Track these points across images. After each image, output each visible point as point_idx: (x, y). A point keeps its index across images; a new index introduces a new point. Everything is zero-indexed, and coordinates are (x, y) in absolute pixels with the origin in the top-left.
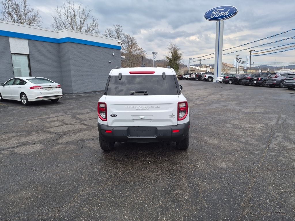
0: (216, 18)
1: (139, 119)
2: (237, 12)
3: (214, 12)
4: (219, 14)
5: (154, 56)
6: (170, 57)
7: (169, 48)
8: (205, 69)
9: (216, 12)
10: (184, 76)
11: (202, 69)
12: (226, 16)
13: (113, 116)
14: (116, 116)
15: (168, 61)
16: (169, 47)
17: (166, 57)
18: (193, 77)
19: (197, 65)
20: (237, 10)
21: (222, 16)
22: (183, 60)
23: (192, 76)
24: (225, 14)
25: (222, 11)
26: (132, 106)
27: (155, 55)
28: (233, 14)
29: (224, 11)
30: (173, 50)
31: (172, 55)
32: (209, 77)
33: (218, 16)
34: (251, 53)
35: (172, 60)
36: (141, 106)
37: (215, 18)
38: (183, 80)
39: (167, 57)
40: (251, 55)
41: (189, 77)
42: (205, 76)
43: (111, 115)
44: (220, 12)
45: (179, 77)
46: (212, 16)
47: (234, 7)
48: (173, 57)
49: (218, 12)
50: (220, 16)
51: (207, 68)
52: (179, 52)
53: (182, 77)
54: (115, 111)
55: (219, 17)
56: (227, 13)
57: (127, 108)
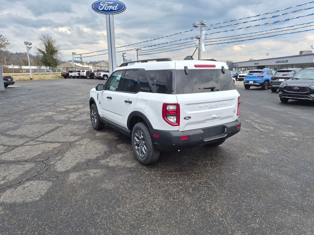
0: (105, 11)
1: (211, 118)
2: (126, 8)
3: (102, 4)
4: (108, 7)
5: (27, 47)
6: (43, 50)
7: (41, 39)
8: (87, 66)
9: (105, 5)
10: (70, 74)
11: (84, 66)
12: (115, 11)
13: (187, 118)
14: (190, 118)
15: (42, 54)
16: (40, 37)
17: (38, 49)
18: (83, 75)
19: (78, 62)
20: (126, 6)
21: (111, 10)
22: (60, 53)
23: (81, 74)
24: (114, 8)
25: (111, 5)
26: (205, 105)
27: (29, 46)
28: (121, 11)
29: (113, 5)
30: (46, 41)
31: (46, 47)
32: (104, 75)
33: (106, 8)
34: (138, 52)
35: (47, 53)
36: (213, 104)
37: (103, 10)
38: (69, 78)
39: (40, 50)
40: (138, 54)
41: (78, 75)
42: (100, 74)
43: (185, 118)
44: (109, 5)
45: (63, 75)
46: (100, 8)
47: (122, 3)
48: (47, 51)
49: (106, 5)
50: (109, 9)
51: (89, 65)
52: (55, 45)
53: (68, 74)
54: (189, 113)
55: (108, 11)
56: (116, 7)
57: (201, 107)
